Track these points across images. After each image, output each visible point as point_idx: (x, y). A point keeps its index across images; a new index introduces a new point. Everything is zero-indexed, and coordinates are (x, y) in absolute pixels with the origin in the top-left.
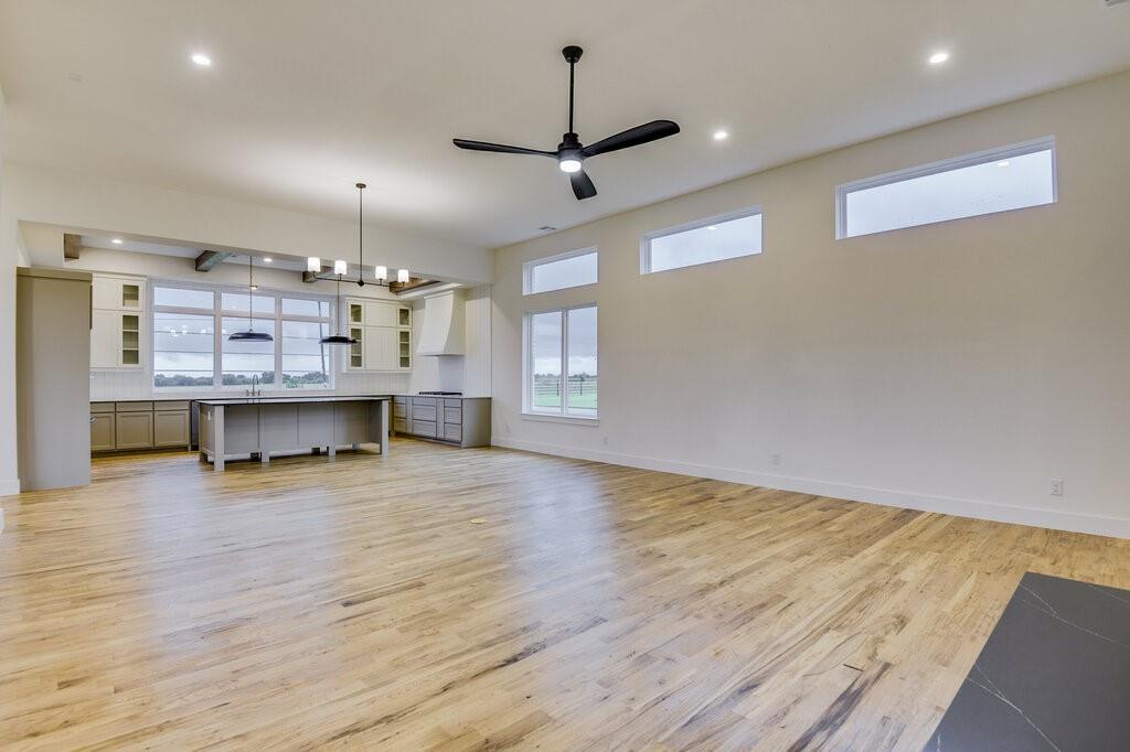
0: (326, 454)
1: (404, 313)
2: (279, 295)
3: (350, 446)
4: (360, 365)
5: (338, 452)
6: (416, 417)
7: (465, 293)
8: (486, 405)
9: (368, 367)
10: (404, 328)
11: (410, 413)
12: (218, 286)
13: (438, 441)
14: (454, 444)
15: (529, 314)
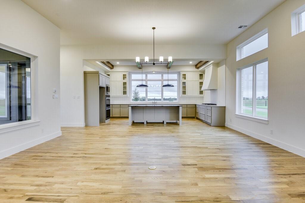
0: (163, 123)
1: (201, 76)
2: (162, 73)
3: (175, 121)
4: (185, 94)
5: (167, 123)
6: (201, 112)
7: (217, 65)
8: (223, 109)
9: (188, 95)
10: (201, 81)
11: (199, 111)
12: (146, 72)
13: (206, 123)
14: (209, 124)
15: (240, 69)
